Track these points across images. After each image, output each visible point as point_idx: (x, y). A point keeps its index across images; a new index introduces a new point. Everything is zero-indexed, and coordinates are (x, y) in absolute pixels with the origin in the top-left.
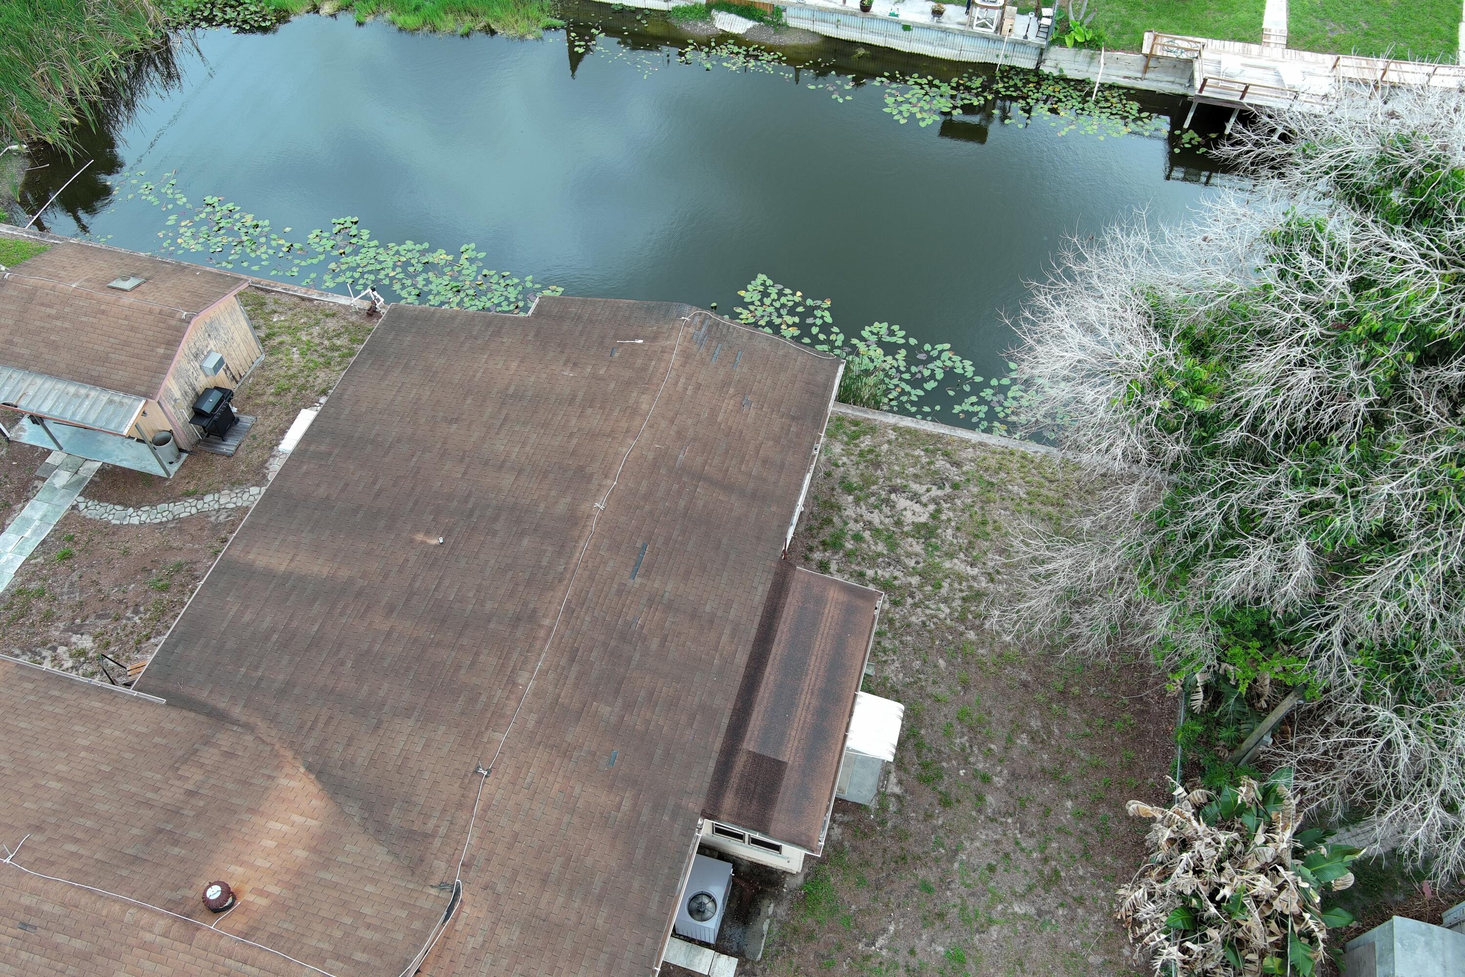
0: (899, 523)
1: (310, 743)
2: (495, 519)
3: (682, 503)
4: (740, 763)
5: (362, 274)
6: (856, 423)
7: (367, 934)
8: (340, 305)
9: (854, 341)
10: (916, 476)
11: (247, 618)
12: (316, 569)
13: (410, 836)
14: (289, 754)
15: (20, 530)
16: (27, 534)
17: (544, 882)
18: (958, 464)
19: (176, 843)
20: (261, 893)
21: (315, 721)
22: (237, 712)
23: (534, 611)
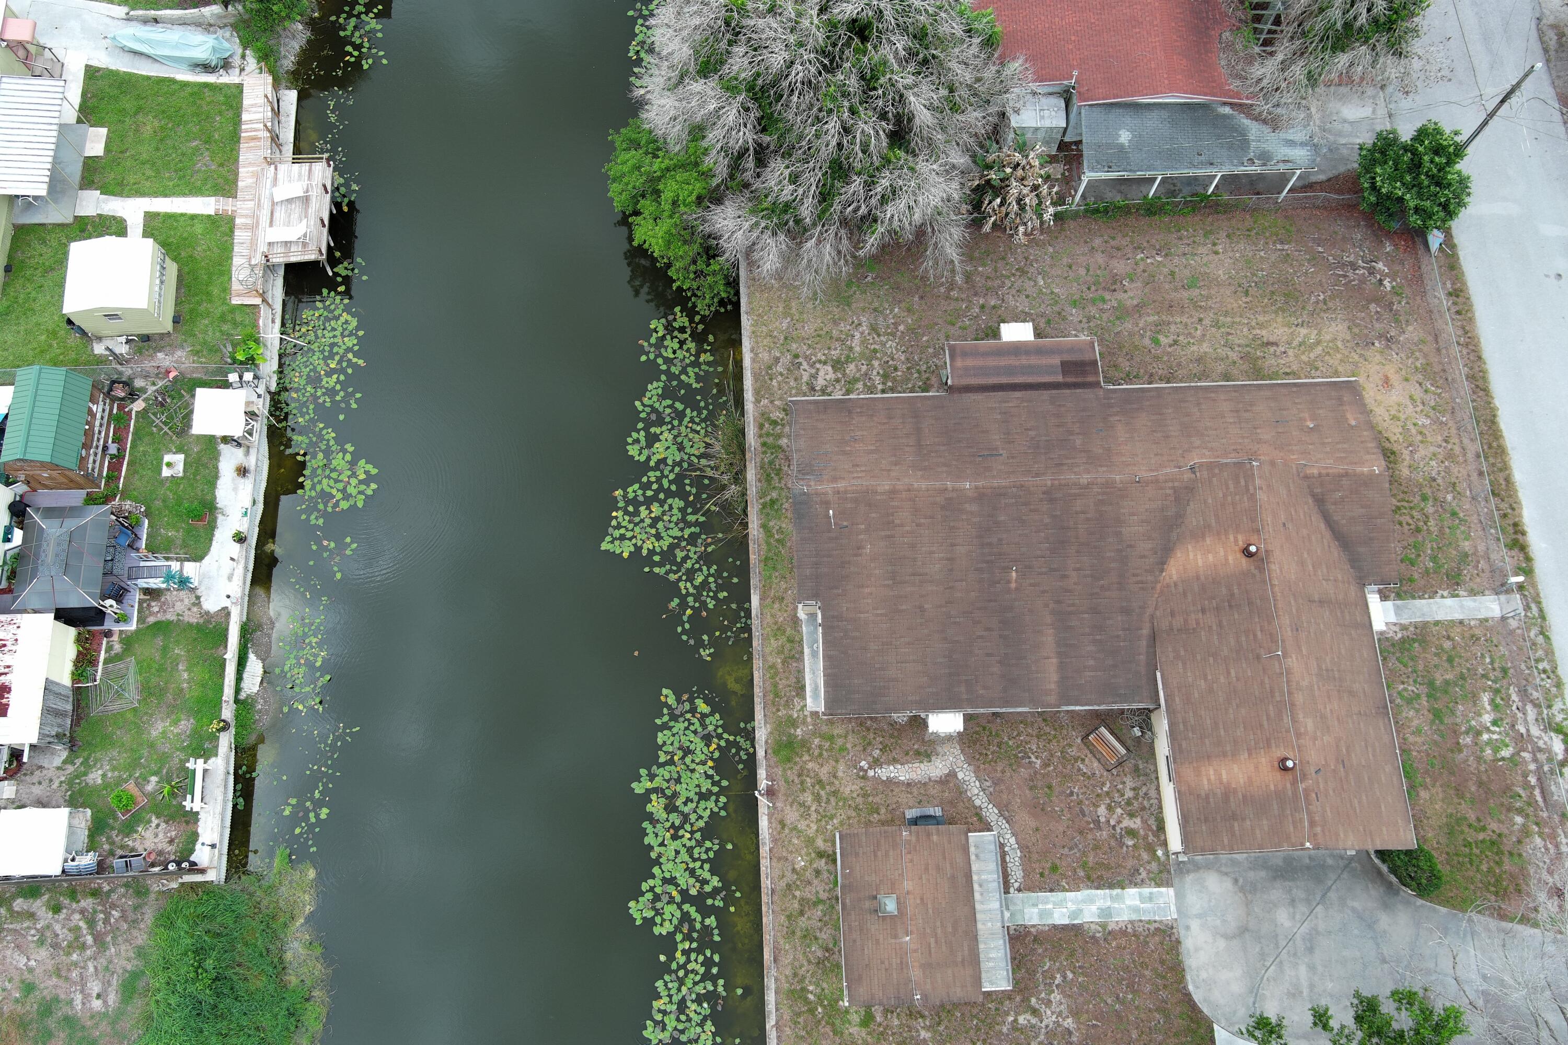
0: (838, 380)
1: (1149, 578)
2: (990, 544)
3: (942, 448)
4: (1070, 380)
5: (694, 860)
6: (761, 427)
7: (1231, 486)
8: (770, 822)
9: (652, 464)
10: (796, 380)
11: (1091, 662)
12: (1050, 639)
13: (1177, 499)
14: (1159, 586)
15: (1050, 913)
16: (1050, 906)
17: (1168, 437)
18: (777, 360)
19: (1232, 595)
20: (1236, 541)
21: (1137, 583)
22: (1146, 631)
23: (1044, 493)
